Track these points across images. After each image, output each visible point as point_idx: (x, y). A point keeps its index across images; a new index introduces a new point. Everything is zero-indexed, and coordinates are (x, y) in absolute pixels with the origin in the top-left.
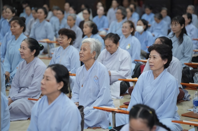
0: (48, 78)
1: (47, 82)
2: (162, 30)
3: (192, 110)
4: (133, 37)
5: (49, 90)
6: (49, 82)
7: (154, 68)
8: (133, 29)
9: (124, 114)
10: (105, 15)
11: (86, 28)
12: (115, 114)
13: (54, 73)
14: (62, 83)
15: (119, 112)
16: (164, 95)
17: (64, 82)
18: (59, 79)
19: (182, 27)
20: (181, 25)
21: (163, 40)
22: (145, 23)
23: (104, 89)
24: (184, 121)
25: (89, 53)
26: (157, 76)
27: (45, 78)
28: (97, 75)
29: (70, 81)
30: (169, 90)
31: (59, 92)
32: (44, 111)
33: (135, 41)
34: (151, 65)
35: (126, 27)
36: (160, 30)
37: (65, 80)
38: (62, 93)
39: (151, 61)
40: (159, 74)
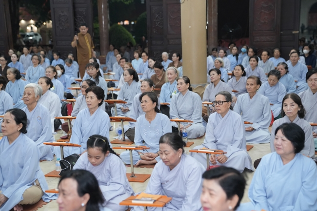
0: (8, 121)
1: (8, 125)
2: (73, 73)
3: (117, 138)
4: (56, 80)
5: (10, 132)
6: (9, 124)
7: (91, 107)
8: (55, 73)
9: (71, 147)
10: (18, 61)
11: (9, 74)
12: (63, 147)
13: (13, 117)
14: (21, 125)
15: (67, 146)
16: (99, 127)
17: (23, 124)
18: (18, 121)
19: (98, 71)
20: (97, 69)
21: (89, 83)
22: (62, 68)
23: (47, 128)
24: (122, 147)
25: (34, 97)
26: (93, 113)
27: (5, 121)
28: (41, 116)
29: (28, 122)
30: (104, 124)
31: (18, 133)
32: (5, 150)
33: (58, 83)
34: (88, 104)
35: (49, 72)
36: (71, 72)
37: (23, 122)
38: (22, 133)
39: (88, 101)
40: (94, 111)
